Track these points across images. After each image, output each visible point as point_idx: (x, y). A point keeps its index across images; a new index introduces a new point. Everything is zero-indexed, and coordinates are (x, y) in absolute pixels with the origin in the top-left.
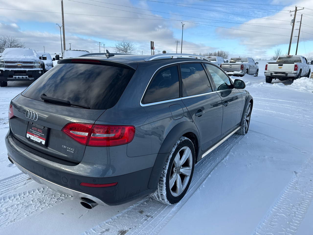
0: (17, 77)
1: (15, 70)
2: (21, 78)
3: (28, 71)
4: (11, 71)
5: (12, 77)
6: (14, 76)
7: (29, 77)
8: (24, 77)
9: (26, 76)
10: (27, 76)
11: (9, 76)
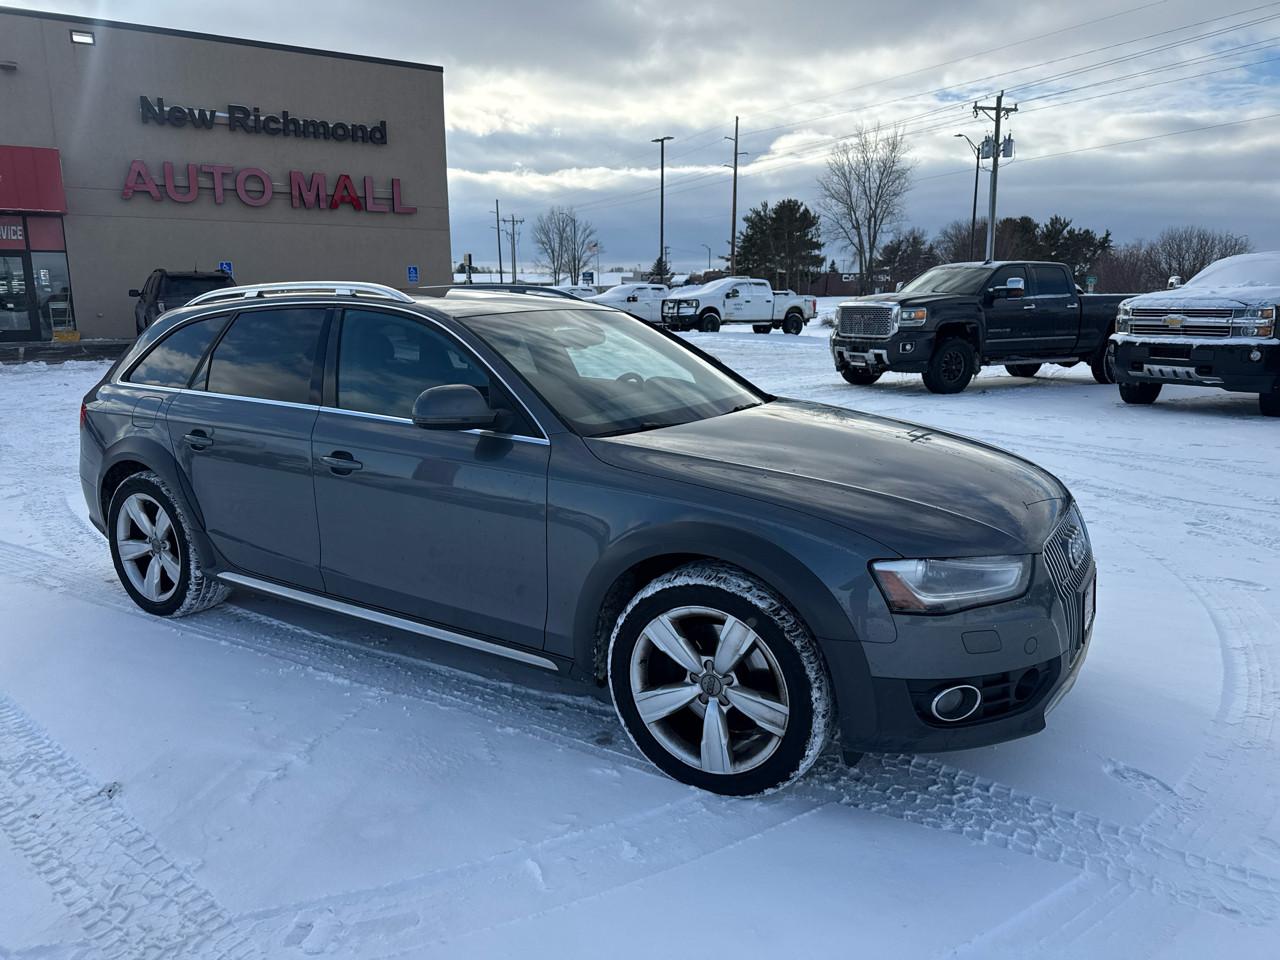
0: (1156, 368)
1: (1154, 344)
2: (1168, 373)
3: (1201, 347)
4: (1143, 344)
5: (1141, 369)
6: (1146, 366)
7: (1198, 372)
8: (1178, 369)
9: (1187, 369)
10: (1192, 370)
11: (1133, 363)
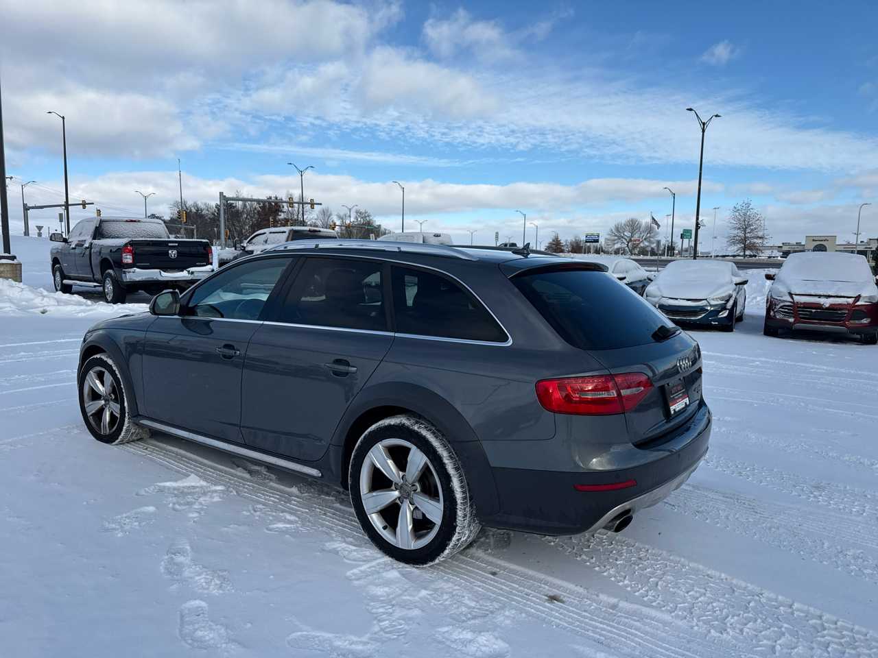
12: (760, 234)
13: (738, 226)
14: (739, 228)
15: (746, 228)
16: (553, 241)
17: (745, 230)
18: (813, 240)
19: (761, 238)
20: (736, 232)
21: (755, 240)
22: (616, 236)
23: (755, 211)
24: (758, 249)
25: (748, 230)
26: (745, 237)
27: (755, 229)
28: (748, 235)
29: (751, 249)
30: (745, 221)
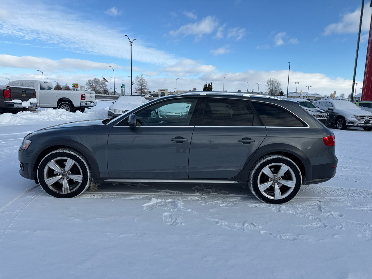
12: (147, 88)
13: (139, 84)
14: (139, 85)
15: (141, 85)
16: (57, 86)
17: (141, 86)
18: (161, 90)
19: (147, 89)
20: (138, 86)
21: (145, 90)
22: (89, 85)
23: (144, 79)
24: (146, 93)
25: (142, 86)
26: (142, 89)
27: (145, 85)
28: (142, 88)
29: (144, 93)
30: (141, 82)
